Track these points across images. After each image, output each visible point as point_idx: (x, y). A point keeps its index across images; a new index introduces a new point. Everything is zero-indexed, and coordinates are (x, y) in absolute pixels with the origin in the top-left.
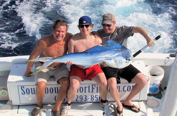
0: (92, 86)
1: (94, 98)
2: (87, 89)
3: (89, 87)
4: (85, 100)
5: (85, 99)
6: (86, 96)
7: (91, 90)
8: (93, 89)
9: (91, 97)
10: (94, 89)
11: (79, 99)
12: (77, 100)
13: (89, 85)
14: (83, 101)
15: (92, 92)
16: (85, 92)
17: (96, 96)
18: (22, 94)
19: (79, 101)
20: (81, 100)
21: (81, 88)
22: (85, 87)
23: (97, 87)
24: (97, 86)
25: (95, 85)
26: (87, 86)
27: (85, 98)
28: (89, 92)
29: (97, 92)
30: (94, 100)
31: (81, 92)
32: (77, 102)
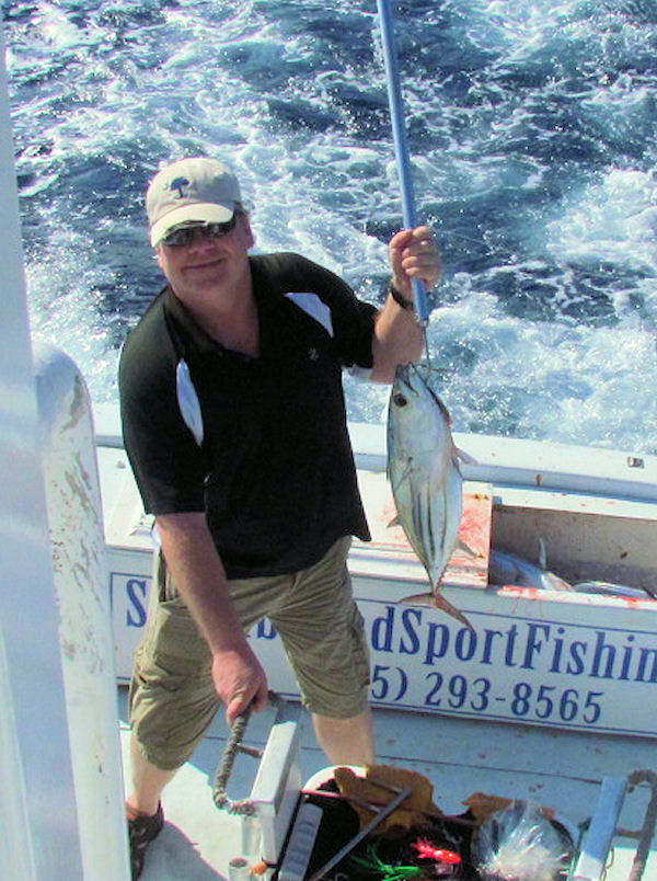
0: (533, 629)
1: (532, 700)
2: (499, 645)
3: (512, 635)
4: (478, 706)
5: (479, 704)
6: (488, 685)
7: (519, 655)
8: (532, 646)
9: (517, 691)
10: (538, 647)
11: (444, 694)
12: (434, 699)
13: (515, 622)
14: (467, 707)
15: (528, 664)
16: (486, 660)
17: (543, 688)
18: (130, 622)
19: (442, 706)
20: (456, 701)
21: (467, 635)
22: (490, 635)
23: (559, 643)
24: (560, 637)
25: (547, 630)
26: (504, 626)
27: (483, 694)
28: (508, 661)
29: (555, 668)
30: (531, 715)
31: (465, 654)
32: (430, 709)
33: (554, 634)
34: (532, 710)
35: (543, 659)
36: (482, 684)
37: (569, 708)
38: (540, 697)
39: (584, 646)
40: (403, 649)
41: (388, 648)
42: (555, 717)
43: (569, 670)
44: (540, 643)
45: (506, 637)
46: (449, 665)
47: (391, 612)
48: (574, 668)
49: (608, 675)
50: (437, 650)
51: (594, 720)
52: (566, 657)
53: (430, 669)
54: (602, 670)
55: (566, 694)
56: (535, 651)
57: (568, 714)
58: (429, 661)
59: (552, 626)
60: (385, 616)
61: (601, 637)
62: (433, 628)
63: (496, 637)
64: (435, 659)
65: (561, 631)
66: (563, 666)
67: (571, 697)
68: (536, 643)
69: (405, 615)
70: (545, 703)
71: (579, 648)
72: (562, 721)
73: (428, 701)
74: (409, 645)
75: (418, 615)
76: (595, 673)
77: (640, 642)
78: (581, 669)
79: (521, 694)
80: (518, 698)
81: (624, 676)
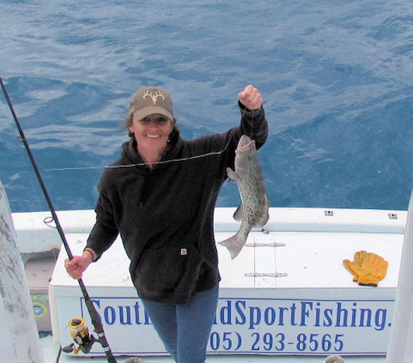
0: (304, 305)
1: (307, 342)
2: (287, 315)
3: (293, 308)
4: (280, 348)
5: (279, 346)
6: (283, 338)
7: (298, 319)
8: (304, 314)
9: (298, 338)
10: (308, 314)
11: (261, 344)
12: (255, 348)
13: (294, 302)
14: (274, 349)
15: (303, 324)
16: (281, 323)
17: (312, 335)
19: (260, 350)
20: (268, 347)
21: (270, 311)
22: (282, 310)
23: (318, 311)
24: (318, 307)
25: (311, 304)
26: (289, 305)
27: (281, 342)
28: (293, 323)
29: (317, 325)
30: (307, 350)
31: (270, 322)
32: (254, 352)
33: (315, 306)
34: (307, 347)
35: (311, 320)
36: (280, 336)
37: (326, 344)
38: (311, 340)
39: (331, 311)
40: (237, 322)
41: (229, 322)
42: (320, 349)
43: (325, 324)
44: (308, 312)
45: (290, 310)
46: (262, 328)
47: (229, 303)
48: (327, 323)
49: (345, 325)
50: (255, 321)
51: (340, 349)
52: (322, 318)
53: (252, 331)
54: (342, 323)
55: (324, 337)
56: (306, 316)
57: (326, 348)
58: (251, 327)
59: (314, 302)
60: (226, 306)
61: (339, 305)
62: (252, 309)
63: (285, 311)
64: (254, 326)
65: (318, 304)
66: (321, 323)
67: (327, 338)
68: (306, 312)
69: (237, 304)
70: (314, 343)
71: (329, 312)
72: (323, 351)
73: (253, 349)
74: (240, 320)
75: (244, 303)
76: (338, 325)
77: (360, 306)
78: (330, 324)
79: (301, 340)
80: (300, 342)
81: (353, 325)
